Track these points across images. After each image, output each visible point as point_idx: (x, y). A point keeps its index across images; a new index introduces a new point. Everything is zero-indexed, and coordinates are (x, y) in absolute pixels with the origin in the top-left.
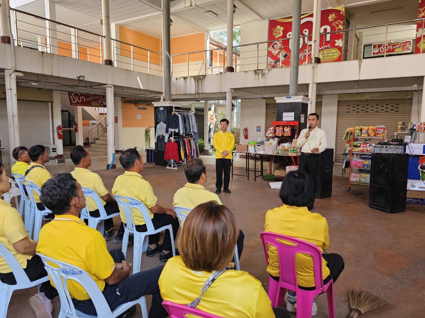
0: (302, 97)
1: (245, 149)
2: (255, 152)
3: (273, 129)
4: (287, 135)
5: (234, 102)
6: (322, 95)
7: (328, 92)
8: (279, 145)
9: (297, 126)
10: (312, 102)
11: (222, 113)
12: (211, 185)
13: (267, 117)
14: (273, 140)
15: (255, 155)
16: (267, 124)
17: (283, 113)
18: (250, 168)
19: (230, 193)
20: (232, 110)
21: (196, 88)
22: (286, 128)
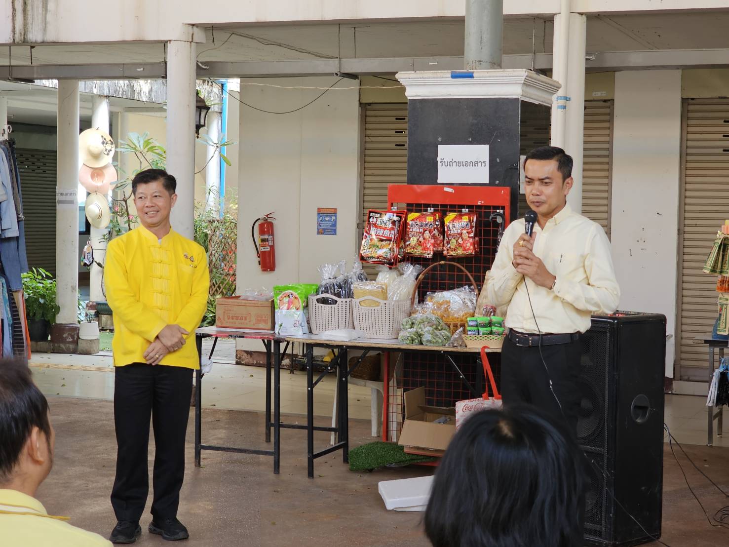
0: (522, 74)
1: (258, 321)
2: (311, 332)
3: (394, 223)
4: (460, 252)
5: (209, 91)
6: (614, 70)
7: (637, 58)
8: (422, 300)
9: (503, 208)
10: (567, 99)
11: (147, 143)
12: (85, 502)
13: (367, 165)
14: (394, 274)
15: (310, 346)
16: (366, 198)
17: (441, 148)
18: (287, 416)
19: (186, 538)
20: (198, 127)
21: (14, 15)
22: (451, 216)
